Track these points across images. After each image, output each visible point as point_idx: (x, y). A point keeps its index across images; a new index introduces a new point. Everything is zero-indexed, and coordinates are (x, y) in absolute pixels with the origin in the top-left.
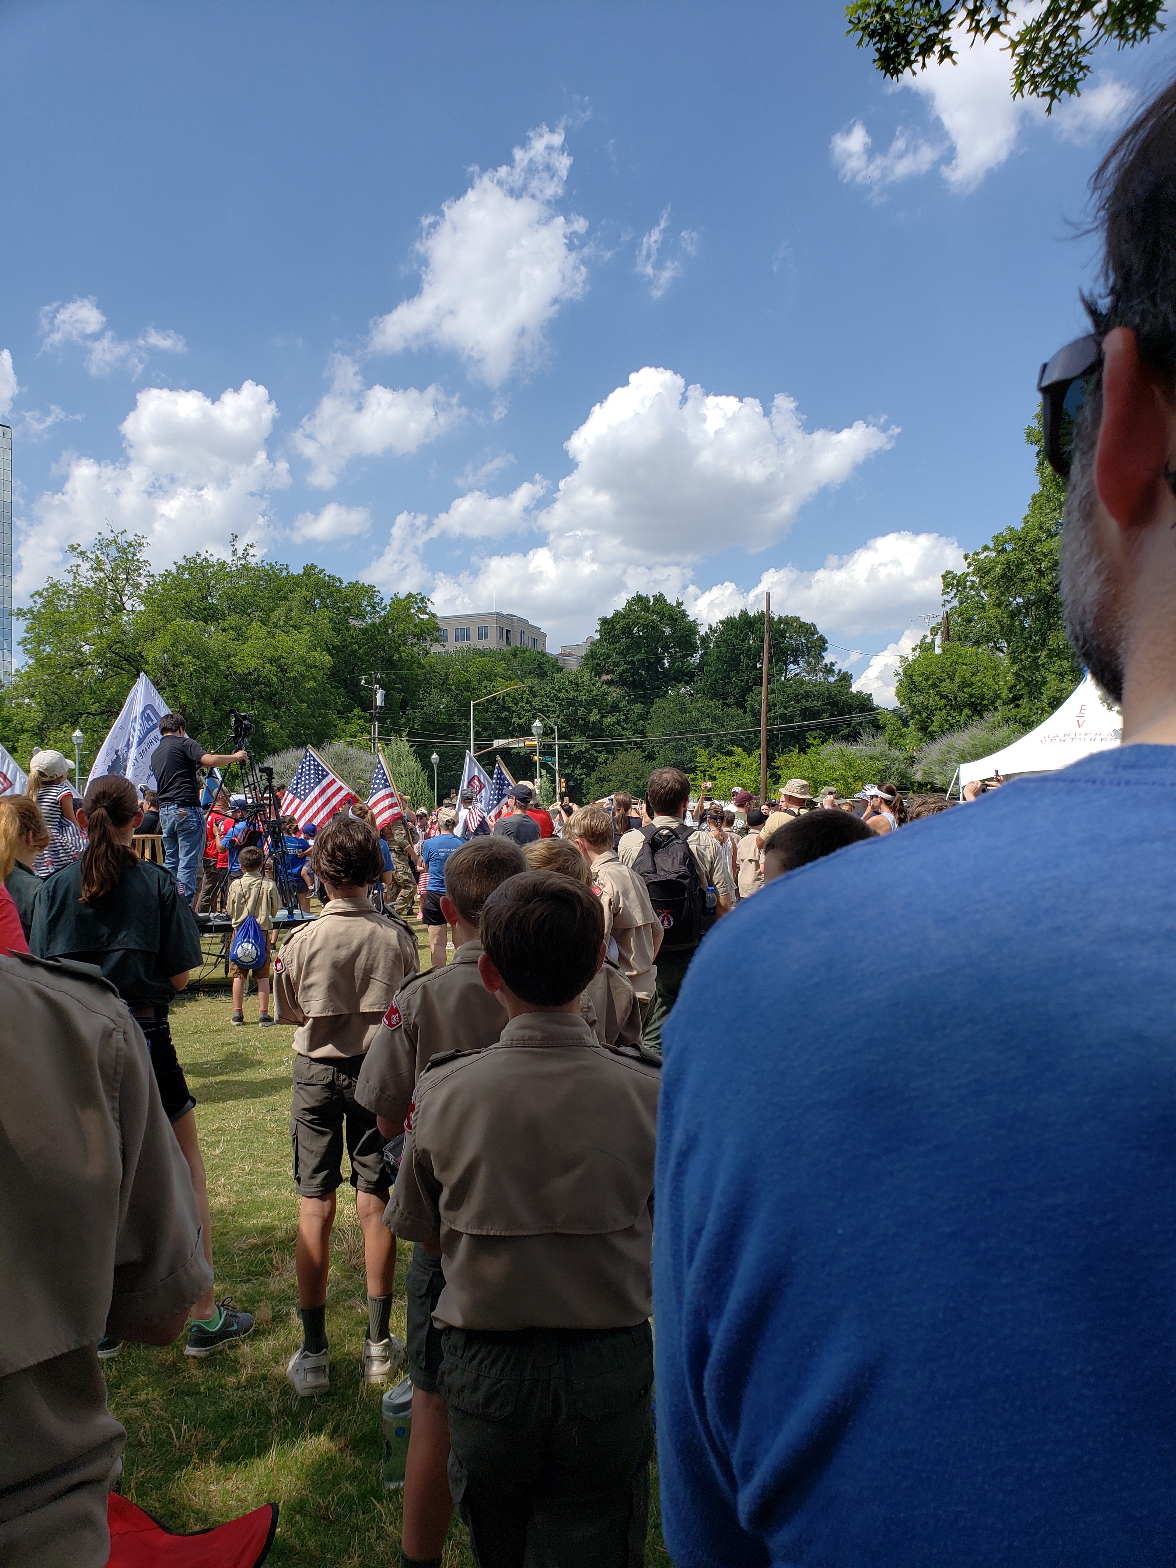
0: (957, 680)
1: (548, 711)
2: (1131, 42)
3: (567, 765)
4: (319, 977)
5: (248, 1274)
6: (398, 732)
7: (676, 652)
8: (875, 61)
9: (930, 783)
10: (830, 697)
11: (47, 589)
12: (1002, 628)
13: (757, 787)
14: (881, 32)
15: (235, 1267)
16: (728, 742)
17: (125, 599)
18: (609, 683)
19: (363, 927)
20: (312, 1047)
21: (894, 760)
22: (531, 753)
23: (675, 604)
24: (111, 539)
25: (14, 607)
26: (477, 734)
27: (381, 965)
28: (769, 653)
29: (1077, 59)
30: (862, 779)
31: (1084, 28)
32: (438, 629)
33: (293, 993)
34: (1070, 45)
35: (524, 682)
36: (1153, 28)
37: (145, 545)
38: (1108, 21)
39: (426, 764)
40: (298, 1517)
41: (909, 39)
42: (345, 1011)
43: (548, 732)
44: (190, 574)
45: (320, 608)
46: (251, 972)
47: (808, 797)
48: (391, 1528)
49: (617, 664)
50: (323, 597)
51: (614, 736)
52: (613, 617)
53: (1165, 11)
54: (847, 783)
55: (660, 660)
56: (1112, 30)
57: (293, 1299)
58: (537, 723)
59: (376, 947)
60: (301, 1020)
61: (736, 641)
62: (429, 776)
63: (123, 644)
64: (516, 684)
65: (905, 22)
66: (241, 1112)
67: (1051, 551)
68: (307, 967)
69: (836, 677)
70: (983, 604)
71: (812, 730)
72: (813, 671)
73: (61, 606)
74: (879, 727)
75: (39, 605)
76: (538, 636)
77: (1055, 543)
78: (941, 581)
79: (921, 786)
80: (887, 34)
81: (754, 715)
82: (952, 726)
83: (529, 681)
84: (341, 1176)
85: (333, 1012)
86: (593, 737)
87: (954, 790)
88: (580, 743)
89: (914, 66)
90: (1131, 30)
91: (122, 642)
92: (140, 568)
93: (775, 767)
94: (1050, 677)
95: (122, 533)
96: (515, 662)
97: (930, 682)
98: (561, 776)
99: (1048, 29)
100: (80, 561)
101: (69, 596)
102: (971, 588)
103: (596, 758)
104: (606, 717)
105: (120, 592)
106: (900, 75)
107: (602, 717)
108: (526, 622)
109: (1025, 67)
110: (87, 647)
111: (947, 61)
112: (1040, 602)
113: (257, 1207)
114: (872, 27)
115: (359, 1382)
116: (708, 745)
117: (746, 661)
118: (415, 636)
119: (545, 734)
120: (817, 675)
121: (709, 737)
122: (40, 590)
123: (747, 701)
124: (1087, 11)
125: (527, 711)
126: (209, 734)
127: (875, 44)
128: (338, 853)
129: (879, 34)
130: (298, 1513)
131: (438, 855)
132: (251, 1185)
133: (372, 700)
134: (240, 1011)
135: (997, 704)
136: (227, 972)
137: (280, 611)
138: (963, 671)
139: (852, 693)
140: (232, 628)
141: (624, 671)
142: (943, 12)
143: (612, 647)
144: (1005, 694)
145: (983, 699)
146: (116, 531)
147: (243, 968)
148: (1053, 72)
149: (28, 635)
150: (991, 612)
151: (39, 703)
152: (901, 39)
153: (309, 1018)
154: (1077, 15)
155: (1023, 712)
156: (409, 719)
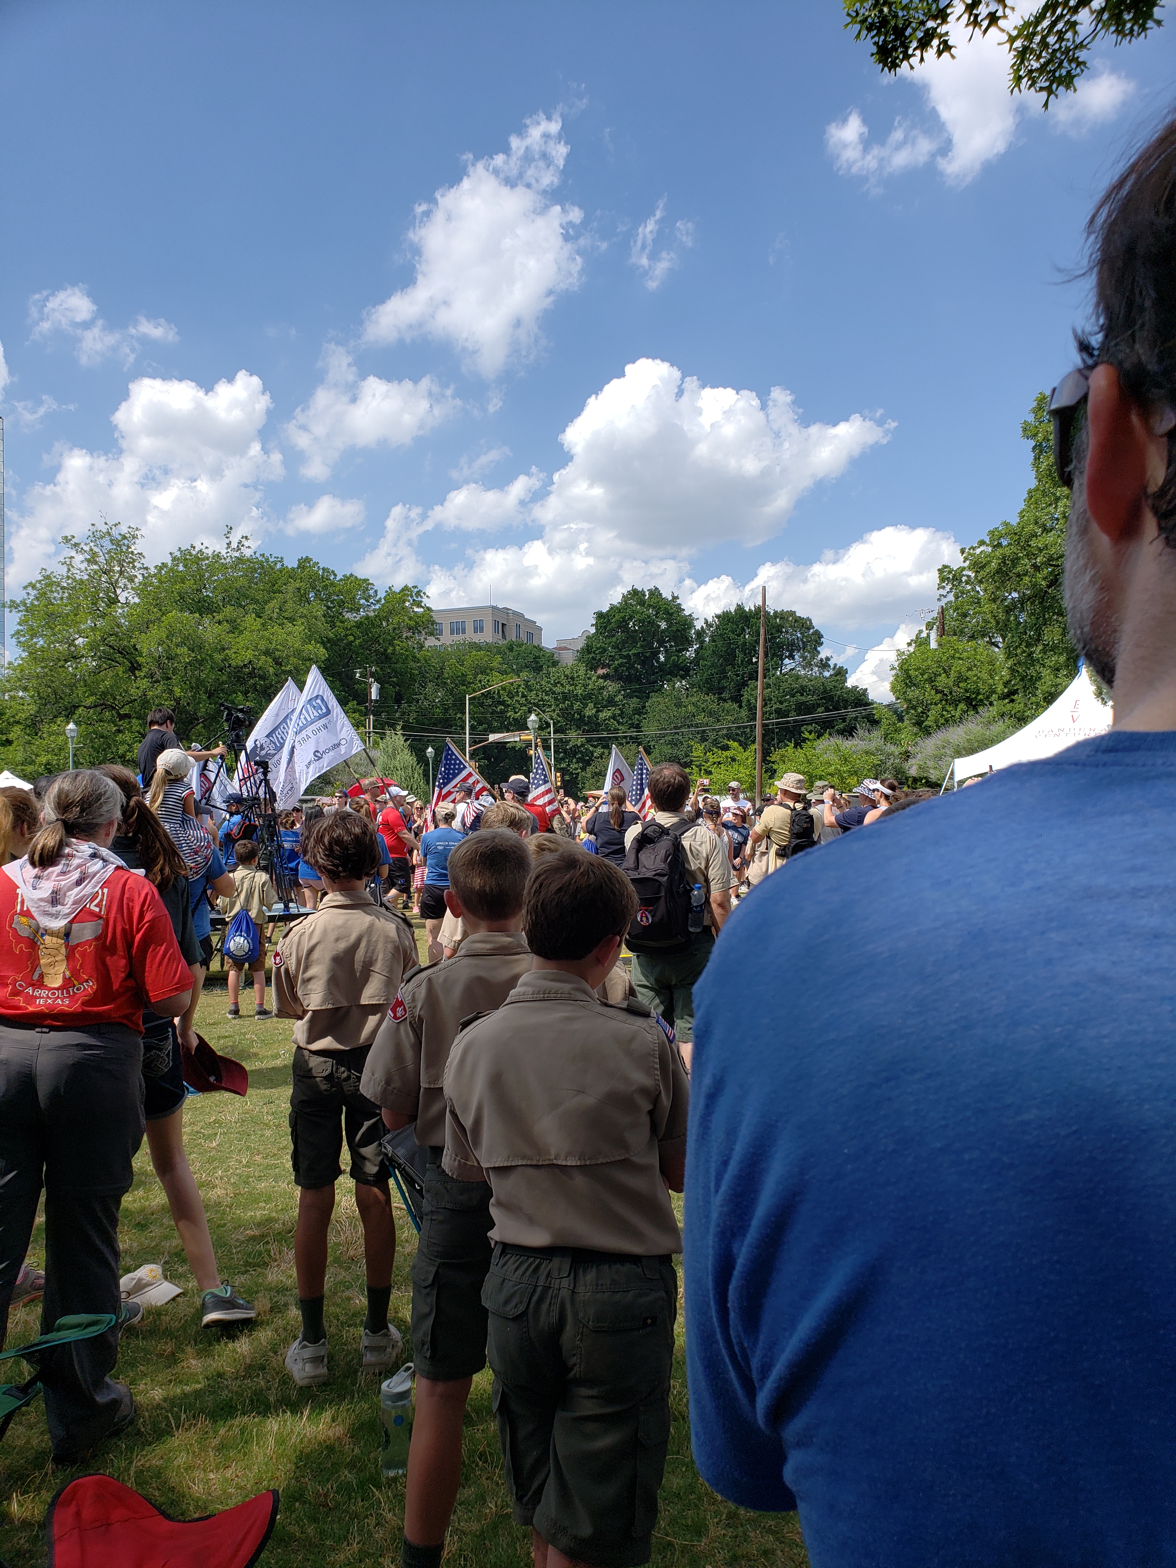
0: (953, 674)
1: (544, 705)
2: (1128, 38)
3: (563, 759)
4: (319, 970)
5: (245, 1266)
6: (393, 726)
7: (671, 646)
8: (872, 55)
9: (925, 778)
10: (825, 691)
11: (40, 582)
12: (998, 623)
13: (753, 782)
14: (880, 25)
15: (233, 1258)
16: (723, 736)
17: (119, 591)
18: (605, 677)
19: (360, 920)
20: (310, 1041)
21: (889, 755)
22: (527, 747)
23: (670, 598)
24: (105, 531)
25: (7, 599)
26: (472, 728)
27: (380, 957)
28: (765, 647)
29: (1074, 54)
30: (858, 775)
31: (1081, 24)
32: (433, 623)
33: (292, 986)
34: (1068, 40)
35: (519, 676)
36: (1150, 24)
37: (139, 536)
38: (1106, 16)
39: (422, 758)
40: (297, 1504)
41: (907, 33)
42: (345, 1004)
43: (543, 726)
44: (185, 566)
45: (314, 601)
46: (247, 965)
47: (803, 792)
48: (390, 1515)
49: (612, 658)
50: (318, 591)
51: (610, 730)
52: (609, 611)
53: (1163, 6)
54: (842, 778)
55: (655, 654)
56: (1110, 25)
57: (291, 1290)
58: (533, 717)
59: (374, 939)
60: (300, 1013)
61: (731, 635)
62: (424, 770)
63: (117, 636)
64: (512, 678)
65: (904, 16)
66: (237, 1105)
67: (1046, 546)
68: (306, 961)
69: (832, 672)
70: (979, 599)
71: (807, 724)
72: (809, 665)
73: (54, 598)
74: (873, 722)
75: (32, 597)
76: (534, 630)
77: (1050, 538)
78: (937, 575)
79: (915, 780)
80: (885, 27)
81: (750, 710)
82: (947, 721)
83: (524, 675)
84: (340, 1168)
85: (333, 1004)
86: (588, 731)
87: (949, 784)
88: (575, 737)
89: (912, 60)
90: (1129, 25)
91: (116, 635)
92: (134, 561)
93: (770, 762)
94: (1045, 672)
95: (116, 525)
96: (511, 656)
97: (926, 677)
98: (557, 770)
99: (1046, 23)
100: (73, 553)
101: (63, 588)
102: (967, 583)
103: (592, 752)
104: (601, 711)
105: (114, 585)
106: (898, 69)
107: (597, 712)
108: (521, 616)
109: (1022, 62)
110: (81, 640)
111: (945, 55)
112: (1035, 597)
113: (254, 1199)
114: (870, 20)
115: (357, 1372)
116: (704, 739)
117: (741, 655)
118: (410, 629)
119: (541, 728)
120: (812, 670)
121: (704, 731)
122: (34, 582)
123: (743, 696)
124: (1085, 6)
125: (522, 705)
126: (204, 727)
127: (873, 38)
128: (336, 848)
129: (877, 28)
130: (297, 1500)
131: (436, 848)
132: (248, 1177)
133: (367, 694)
134: (236, 1004)
135: (992, 699)
136: (222, 965)
137: (273, 604)
138: (958, 666)
139: (847, 688)
140: (227, 621)
141: (620, 665)
142: (942, 6)
143: (608, 641)
144: (1000, 688)
145: (978, 694)
146: (110, 524)
147: (238, 963)
148: (1050, 67)
149: (21, 628)
150: (987, 608)
151: (32, 697)
152: (899, 32)
153: (308, 1011)
154: (1075, 10)
155: (1018, 707)
156: (404, 713)
